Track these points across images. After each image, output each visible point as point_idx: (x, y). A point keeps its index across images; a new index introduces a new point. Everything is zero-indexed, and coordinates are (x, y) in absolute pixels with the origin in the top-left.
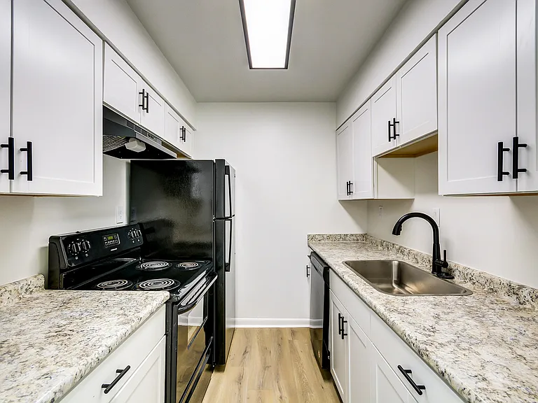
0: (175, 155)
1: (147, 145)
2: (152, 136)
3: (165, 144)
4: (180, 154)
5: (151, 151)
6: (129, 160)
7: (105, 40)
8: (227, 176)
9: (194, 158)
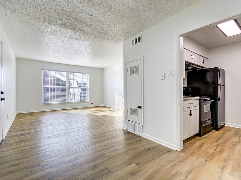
0: (200, 68)
1: (193, 67)
2: (194, 64)
3: (198, 66)
4: (202, 67)
5: (194, 68)
6: (187, 71)
7: (185, 49)
8: (218, 72)
9: (207, 68)
